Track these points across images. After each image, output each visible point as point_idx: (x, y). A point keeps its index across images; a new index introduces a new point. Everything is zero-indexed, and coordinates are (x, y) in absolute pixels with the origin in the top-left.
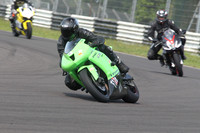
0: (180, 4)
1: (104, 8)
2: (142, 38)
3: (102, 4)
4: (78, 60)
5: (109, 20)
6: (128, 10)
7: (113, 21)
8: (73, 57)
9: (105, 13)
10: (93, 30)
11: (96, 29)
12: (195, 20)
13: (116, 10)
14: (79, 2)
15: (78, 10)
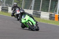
0: (27, 2)
1: (4, 3)
3: (4, 2)
4: (27, 20)
5: (6, 7)
7: (7, 7)
8: (25, 20)
9: (4, 5)
10: (1, 10)
11: (2, 10)
12: (31, 6)
13: (8, 4)
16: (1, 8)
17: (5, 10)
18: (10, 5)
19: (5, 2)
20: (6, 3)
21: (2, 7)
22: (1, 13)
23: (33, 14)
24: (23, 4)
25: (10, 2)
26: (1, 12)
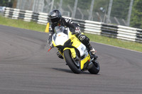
1: (108, 16)
2: (135, 37)
3: (107, 13)
6: (125, 18)
7: (115, 25)
9: (109, 20)
10: (100, 31)
11: (103, 31)
13: (117, 17)
14: (90, 12)
15: (90, 18)
16: (100, 26)
17: (111, 32)
18: (123, 20)
19: (109, 12)
20: (113, 14)
21: (103, 25)
25: (123, 13)
26: (101, 38)
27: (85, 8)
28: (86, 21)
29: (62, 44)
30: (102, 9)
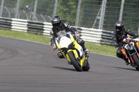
3: (33, 10)
6: (50, 14)
9: (35, 17)
10: (27, 29)
11: (29, 28)
12: (98, 20)
14: (17, 10)
15: (16, 16)
16: (27, 24)
17: (37, 29)
18: (49, 17)
21: (29, 22)
22: (27, 37)
23: (103, 38)
24: (78, 14)
27: (11, 7)
28: (13, 19)
29: (67, 47)
30: (27, 6)
